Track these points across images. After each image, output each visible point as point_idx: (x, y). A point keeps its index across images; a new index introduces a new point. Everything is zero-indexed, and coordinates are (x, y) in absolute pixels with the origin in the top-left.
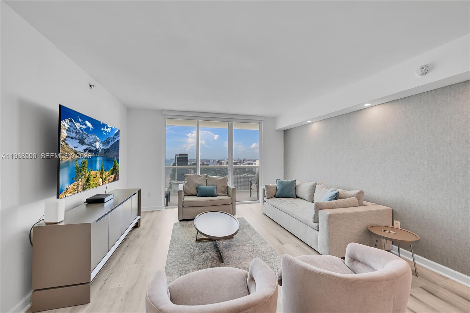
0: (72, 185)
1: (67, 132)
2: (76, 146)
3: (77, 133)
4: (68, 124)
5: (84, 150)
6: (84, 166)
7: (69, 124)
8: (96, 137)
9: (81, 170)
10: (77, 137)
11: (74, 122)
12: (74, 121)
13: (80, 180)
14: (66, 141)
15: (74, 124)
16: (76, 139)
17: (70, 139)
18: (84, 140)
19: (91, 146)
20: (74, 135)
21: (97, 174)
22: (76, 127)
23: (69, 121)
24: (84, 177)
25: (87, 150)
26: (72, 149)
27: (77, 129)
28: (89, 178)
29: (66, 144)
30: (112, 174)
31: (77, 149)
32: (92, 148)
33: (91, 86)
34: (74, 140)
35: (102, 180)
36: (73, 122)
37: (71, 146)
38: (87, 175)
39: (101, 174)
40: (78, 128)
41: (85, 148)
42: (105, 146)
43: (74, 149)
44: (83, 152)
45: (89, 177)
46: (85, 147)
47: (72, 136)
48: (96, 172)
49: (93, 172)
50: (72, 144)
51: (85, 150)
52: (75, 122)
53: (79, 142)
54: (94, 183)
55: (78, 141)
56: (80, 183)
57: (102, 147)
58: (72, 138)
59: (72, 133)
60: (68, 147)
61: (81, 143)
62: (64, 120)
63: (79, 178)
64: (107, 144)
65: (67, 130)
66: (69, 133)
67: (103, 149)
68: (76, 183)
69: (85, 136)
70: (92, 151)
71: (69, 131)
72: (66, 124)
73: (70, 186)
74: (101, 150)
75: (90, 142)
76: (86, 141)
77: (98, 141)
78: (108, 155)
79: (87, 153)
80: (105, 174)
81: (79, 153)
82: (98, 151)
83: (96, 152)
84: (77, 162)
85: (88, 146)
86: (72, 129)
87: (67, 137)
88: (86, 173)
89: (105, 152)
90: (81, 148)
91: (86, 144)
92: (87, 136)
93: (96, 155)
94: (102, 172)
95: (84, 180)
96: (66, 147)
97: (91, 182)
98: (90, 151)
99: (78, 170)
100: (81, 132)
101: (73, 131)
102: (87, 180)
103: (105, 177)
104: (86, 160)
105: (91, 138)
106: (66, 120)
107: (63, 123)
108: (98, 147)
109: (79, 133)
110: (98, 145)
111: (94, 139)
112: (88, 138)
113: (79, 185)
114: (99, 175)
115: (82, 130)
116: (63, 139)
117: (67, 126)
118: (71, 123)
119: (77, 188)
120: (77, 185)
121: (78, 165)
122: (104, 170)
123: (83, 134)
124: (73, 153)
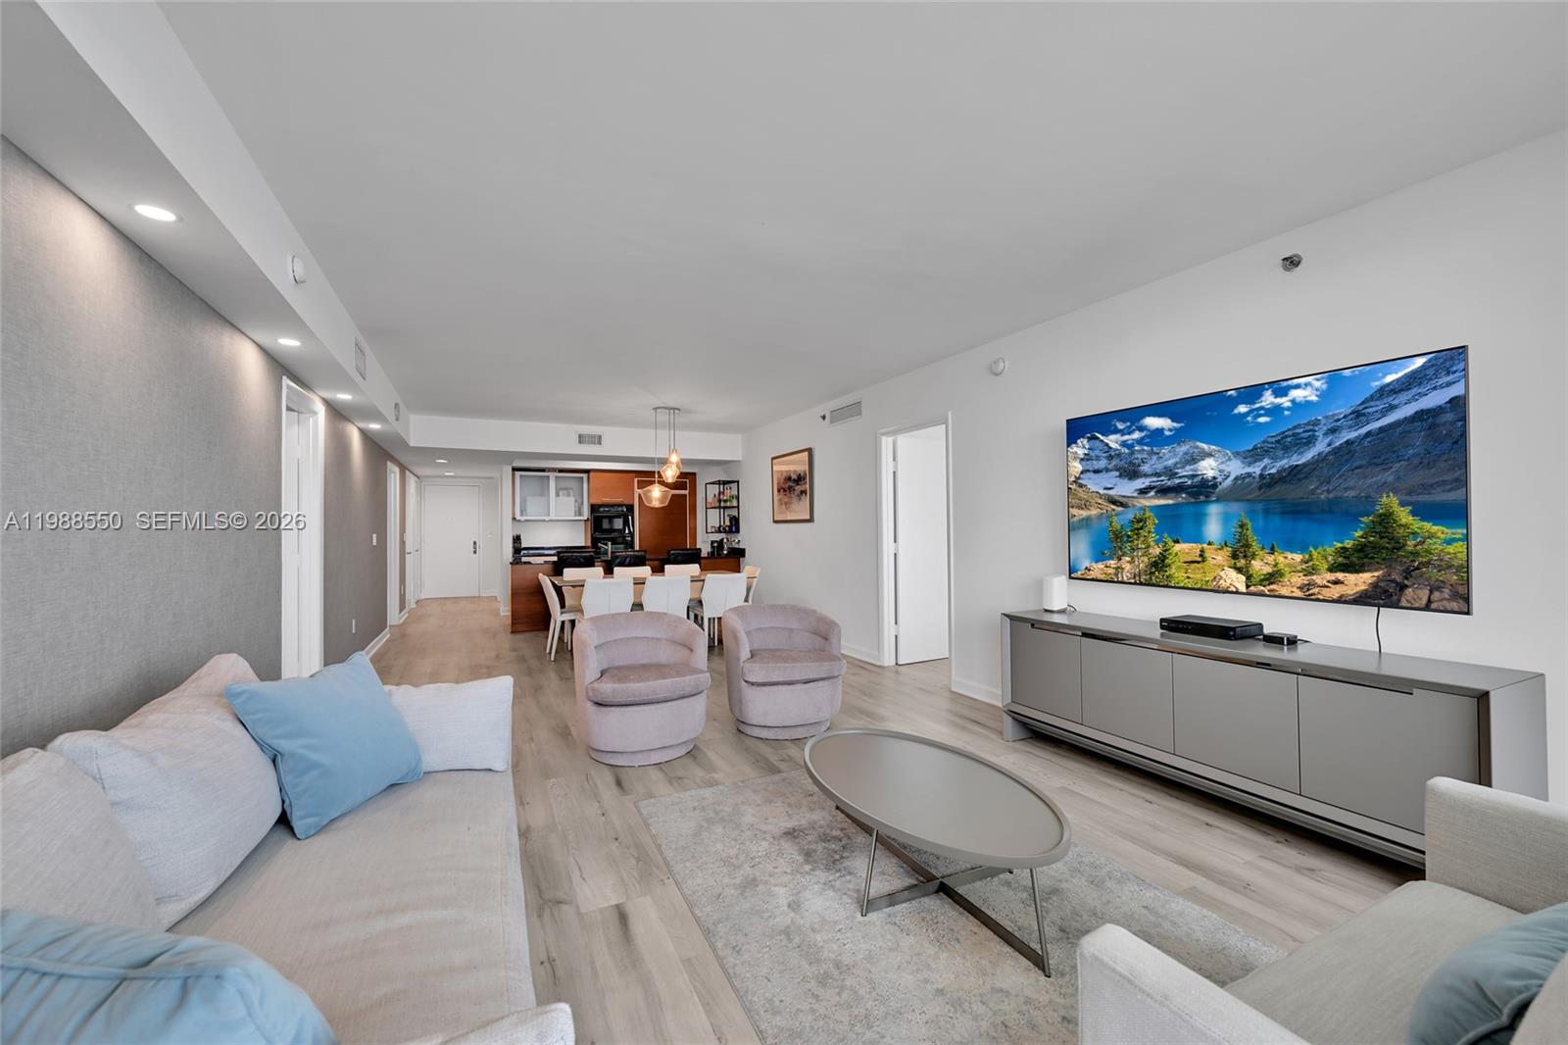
0: (1101, 565)
1: (1083, 462)
2: (1110, 486)
3: (1110, 458)
4: (1084, 447)
5: (1140, 490)
6: (1141, 528)
7: (1087, 447)
8: (1197, 447)
9: (1129, 537)
10: (1110, 466)
11: (1102, 438)
12: (1099, 436)
13: (1128, 559)
14: (1080, 481)
15: (1102, 441)
16: (1107, 470)
17: (1092, 474)
18: (1139, 465)
19: (1173, 475)
20: (1103, 464)
21: (1207, 555)
22: (1107, 445)
23: (1085, 441)
24: (1140, 554)
25: (1154, 487)
26: (1097, 492)
27: (1110, 448)
28: (1163, 561)
29: (1081, 486)
31: (1111, 492)
32: (1177, 481)
34: (1103, 475)
35: (1244, 578)
36: (1098, 438)
37: (1093, 488)
38: (1156, 551)
39: (1234, 556)
40: (1113, 445)
41: (1143, 486)
42: (1266, 461)
43: (1102, 492)
44: (1135, 494)
45: (1163, 557)
46: (1141, 483)
47: (1096, 467)
48: (1202, 551)
49: (1184, 549)
50: (1096, 484)
51: (1143, 492)
52: (1103, 435)
53: (1120, 476)
54: (1188, 578)
55: (1117, 474)
56: (1128, 567)
57: (1236, 468)
58: (1096, 472)
59: (1095, 462)
60: (1088, 491)
61: (1125, 476)
62: (1076, 443)
63: (1124, 554)
64: (1280, 453)
65: (1082, 459)
66: (1089, 462)
67: (1249, 475)
68: (1112, 562)
69: (1140, 456)
70: (1178, 489)
71: (1088, 460)
72: (1080, 448)
73: (1094, 565)
74: (1237, 478)
75: (1165, 468)
76: (1145, 468)
77: (1210, 455)
78: (1293, 493)
79: (1152, 497)
80: (1270, 559)
81: (1121, 500)
82: (1215, 486)
83: (1203, 490)
84: (1115, 519)
85: (1155, 479)
86: (1097, 452)
87: (1082, 473)
88: (1149, 547)
89: (1268, 482)
90: (1126, 488)
91: (1146, 476)
92: (1152, 453)
93: (1202, 498)
94: (1240, 553)
95: (1143, 563)
96: (1081, 493)
97: (1172, 571)
98: (1163, 491)
99: (1117, 536)
100: (1127, 451)
101: (1098, 458)
102: (1155, 564)
103: (1268, 569)
104: (1148, 514)
105: (1169, 456)
106: (1079, 441)
107: (1074, 448)
108: (1210, 474)
109: (1119, 455)
110: (1208, 468)
111: (1186, 453)
112: (1155, 457)
113: (1123, 569)
114: (1221, 557)
115: (1130, 447)
116: (1072, 479)
117: (1081, 452)
118: (1093, 441)
119: (1116, 575)
120: (1117, 568)
121: (1117, 523)
122: (1255, 546)
123: (1132, 453)
124: (1100, 501)
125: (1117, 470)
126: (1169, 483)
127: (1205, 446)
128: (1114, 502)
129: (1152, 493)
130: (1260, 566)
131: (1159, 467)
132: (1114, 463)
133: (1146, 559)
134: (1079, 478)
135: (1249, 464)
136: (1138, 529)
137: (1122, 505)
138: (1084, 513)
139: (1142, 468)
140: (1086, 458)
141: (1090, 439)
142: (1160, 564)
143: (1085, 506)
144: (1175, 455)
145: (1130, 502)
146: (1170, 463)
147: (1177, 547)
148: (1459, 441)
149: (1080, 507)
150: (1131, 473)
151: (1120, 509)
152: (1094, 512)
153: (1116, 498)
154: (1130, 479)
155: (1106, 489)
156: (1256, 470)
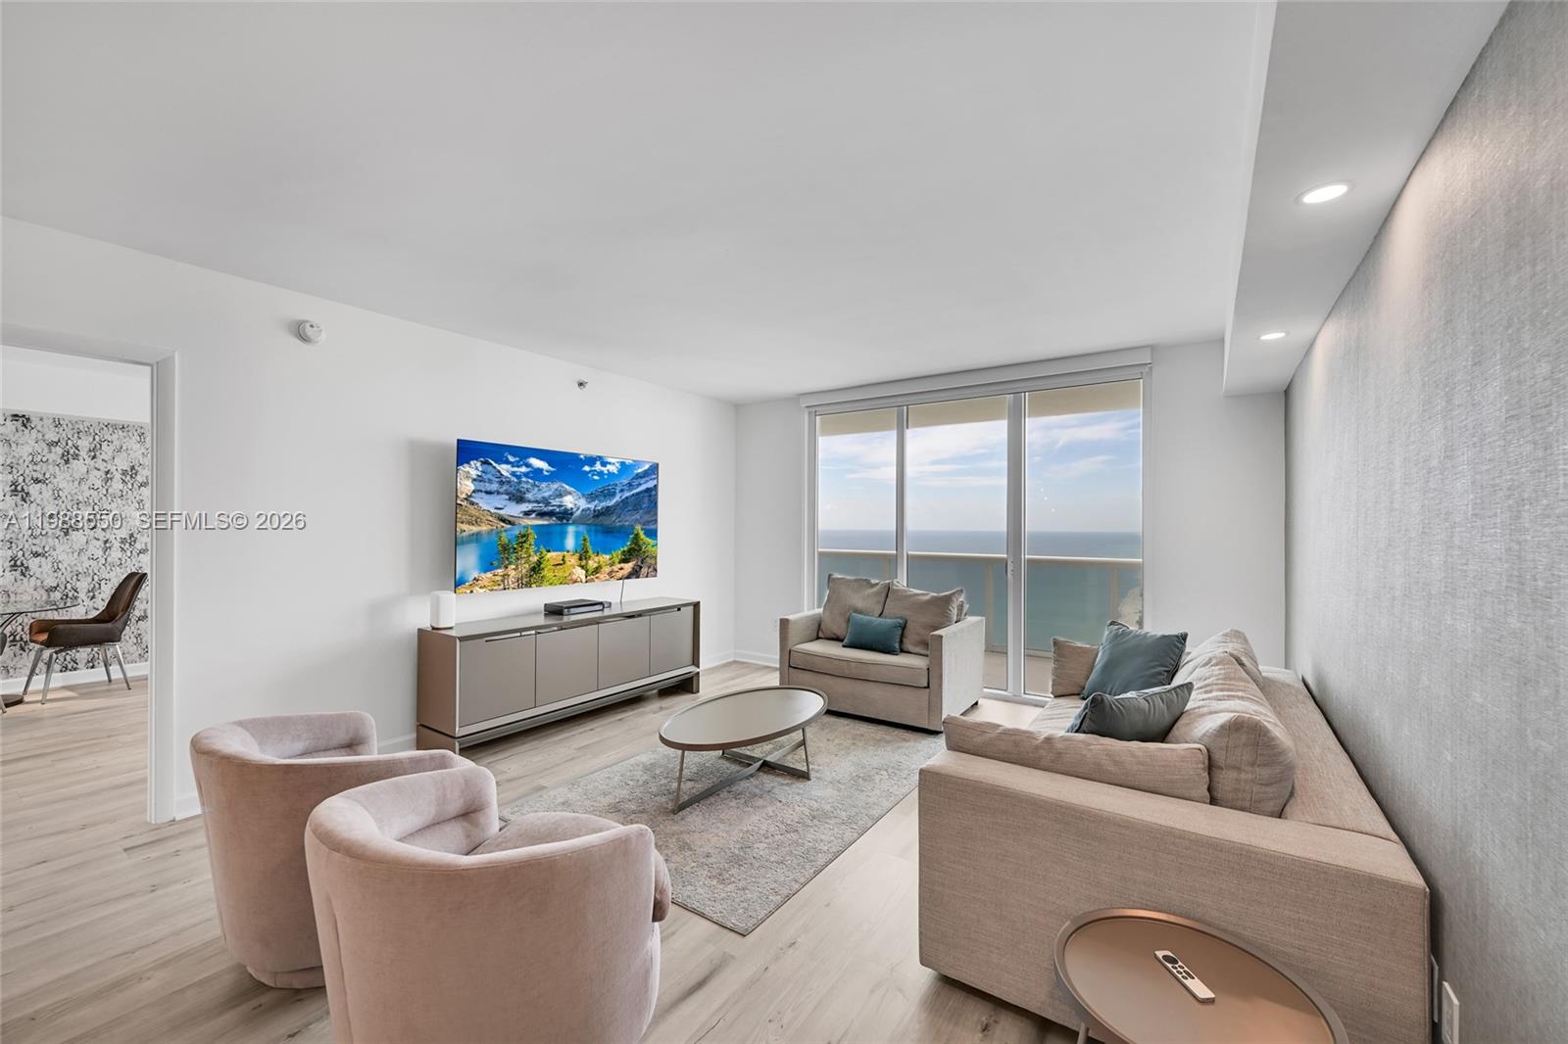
0: (489, 575)
1: (476, 482)
2: (500, 506)
3: (502, 483)
4: (477, 469)
5: (525, 512)
6: (525, 542)
7: (480, 469)
8: (563, 487)
9: (515, 549)
10: (501, 490)
11: (494, 464)
12: (492, 462)
13: (513, 567)
14: (471, 499)
15: (495, 467)
16: (498, 493)
17: (484, 494)
18: (525, 493)
19: (548, 504)
20: (494, 487)
21: (566, 559)
22: (499, 472)
23: (479, 464)
24: (523, 562)
25: (534, 511)
26: (489, 511)
27: (502, 475)
28: (539, 566)
29: (472, 504)
30: (625, 561)
31: (501, 512)
32: (551, 508)
33: (581, 384)
34: (494, 496)
35: (584, 572)
36: (491, 464)
37: (485, 507)
38: (535, 559)
39: (580, 559)
40: (505, 473)
41: (527, 509)
42: (597, 502)
43: (493, 511)
44: (521, 515)
45: (539, 563)
46: (526, 507)
47: (489, 489)
48: (564, 555)
49: (553, 556)
50: (489, 504)
51: (527, 514)
52: (496, 463)
53: (510, 499)
54: (556, 576)
55: (507, 497)
56: (513, 573)
57: (583, 504)
58: (488, 493)
59: (487, 484)
60: (479, 509)
61: (515, 499)
62: (468, 463)
63: (510, 563)
64: (602, 498)
65: (474, 480)
66: (482, 483)
67: (589, 509)
68: (499, 571)
69: (525, 486)
70: (551, 514)
71: (481, 481)
72: (473, 469)
73: (483, 575)
74: (583, 510)
75: (543, 498)
76: (529, 496)
77: (570, 493)
78: (607, 521)
79: (533, 518)
80: (596, 559)
81: (510, 519)
82: (572, 514)
83: (565, 516)
84: (504, 534)
85: (536, 505)
86: (489, 476)
87: (474, 492)
88: (530, 556)
89: (598, 514)
90: (514, 510)
91: (529, 502)
92: (534, 485)
93: (565, 521)
94: (583, 556)
95: (525, 568)
96: (472, 510)
97: (545, 572)
98: (541, 515)
99: (505, 548)
100: (516, 480)
101: (490, 481)
102: (533, 569)
103: (596, 565)
104: (530, 531)
105: (547, 490)
106: (472, 462)
107: (466, 468)
108: (570, 506)
109: (509, 482)
110: (569, 501)
111: (556, 490)
112: (536, 489)
113: (509, 575)
114: (572, 560)
115: (518, 477)
116: (464, 496)
117: (474, 473)
118: (486, 466)
119: (503, 581)
120: (503, 576)
121: (505, 540)
122: (591, 552)
123: (520, 482)
124: (491, 519)
125: (507, 494)
126: (545, 509)
127: (567, 487)
128: (503, 520)
129: (533, 515)
130: (592, 564)
131: (539, 497)
132: (505, 488)
133: (527, 566)
134: (471, 496)
135: (589, 503)
136: (522, 543)
137: (510, 523)
138: (475, 529)
139: (527, 495)
140: (478, 480)
141: (483, 463)
142: (536, 569)
143: (477, 522)
144: (550, 490)
145: (517, 521)
146: (546, 494)
147: (549, 555)
148: (654, 504)
149: (470, 523)
150: (518, 498)
151: (509, 526)
152: (484, 528)
153: (506, 517)
154: (517, 503)
155: (496, 508)
156: (592, 506)
